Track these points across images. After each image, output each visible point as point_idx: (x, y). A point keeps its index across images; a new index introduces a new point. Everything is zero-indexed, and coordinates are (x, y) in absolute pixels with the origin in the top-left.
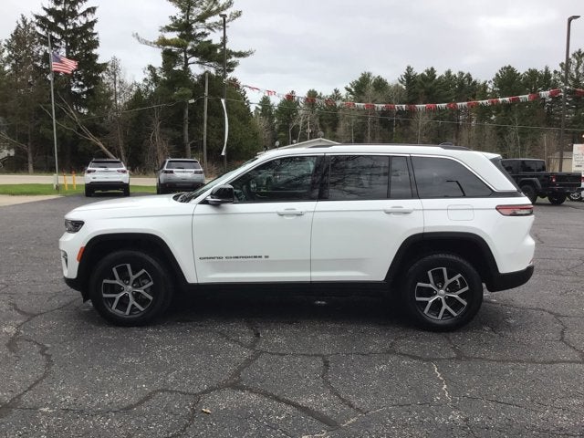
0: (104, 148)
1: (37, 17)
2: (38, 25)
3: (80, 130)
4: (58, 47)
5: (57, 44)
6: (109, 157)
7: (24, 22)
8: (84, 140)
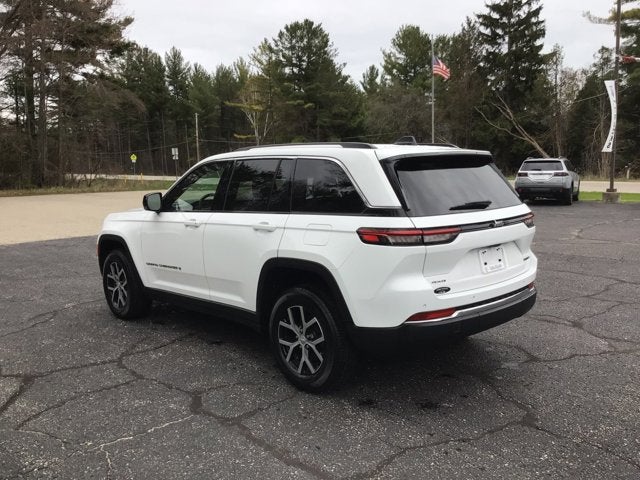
0: (538, 147)
1: (479, 17)
2: (481, 24)
3: (514, 130)
4: (500, 44)
5: (499, 41)
6: (542, 157)
7: (469, 24)
8: (518, 140)
